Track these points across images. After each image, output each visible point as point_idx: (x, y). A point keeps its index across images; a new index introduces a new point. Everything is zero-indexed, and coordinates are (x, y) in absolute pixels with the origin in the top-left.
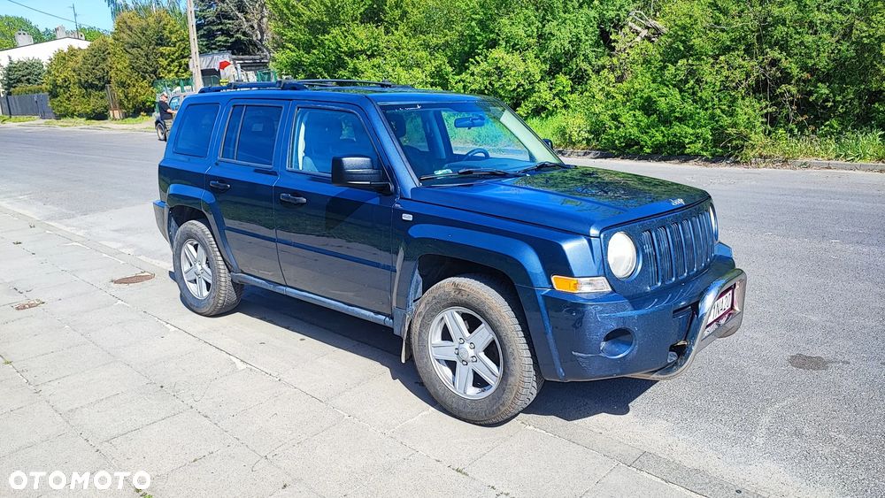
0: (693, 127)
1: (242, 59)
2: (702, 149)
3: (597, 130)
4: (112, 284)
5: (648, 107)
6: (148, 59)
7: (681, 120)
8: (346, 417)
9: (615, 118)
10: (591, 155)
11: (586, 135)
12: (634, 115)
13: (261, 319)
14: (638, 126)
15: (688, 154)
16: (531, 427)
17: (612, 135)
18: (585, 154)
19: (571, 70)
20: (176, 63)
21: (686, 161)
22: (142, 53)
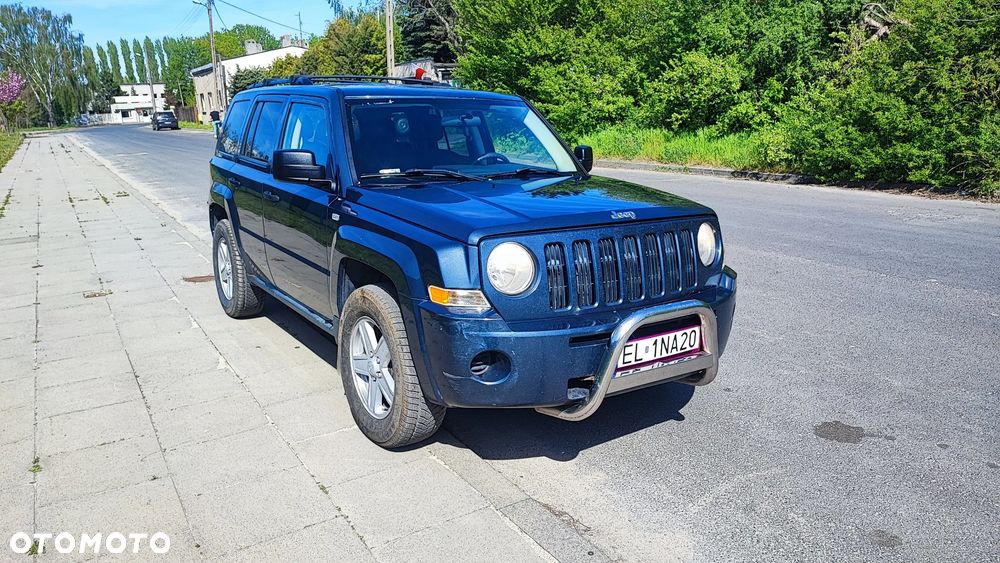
0: (920, 148)
1: (445, 67)
2: (931, 177)
3: (797, 150)
4: (183, 282)
5: (864, 122)
6: (353, 67)
7: (905, 140)
8: (270, 424)
9: (820, 135)
10: (790, 180)
11: (786, 155)
12: (846, 131)
13: (279, 325)
14: (850, 144)
15: (911, 182)
16: (435, 458)
17: (814, 155)
18: (784, 178)
19: (785, 77)
20: (380, 72)
21: (910, 191)
22: (347, 60)
